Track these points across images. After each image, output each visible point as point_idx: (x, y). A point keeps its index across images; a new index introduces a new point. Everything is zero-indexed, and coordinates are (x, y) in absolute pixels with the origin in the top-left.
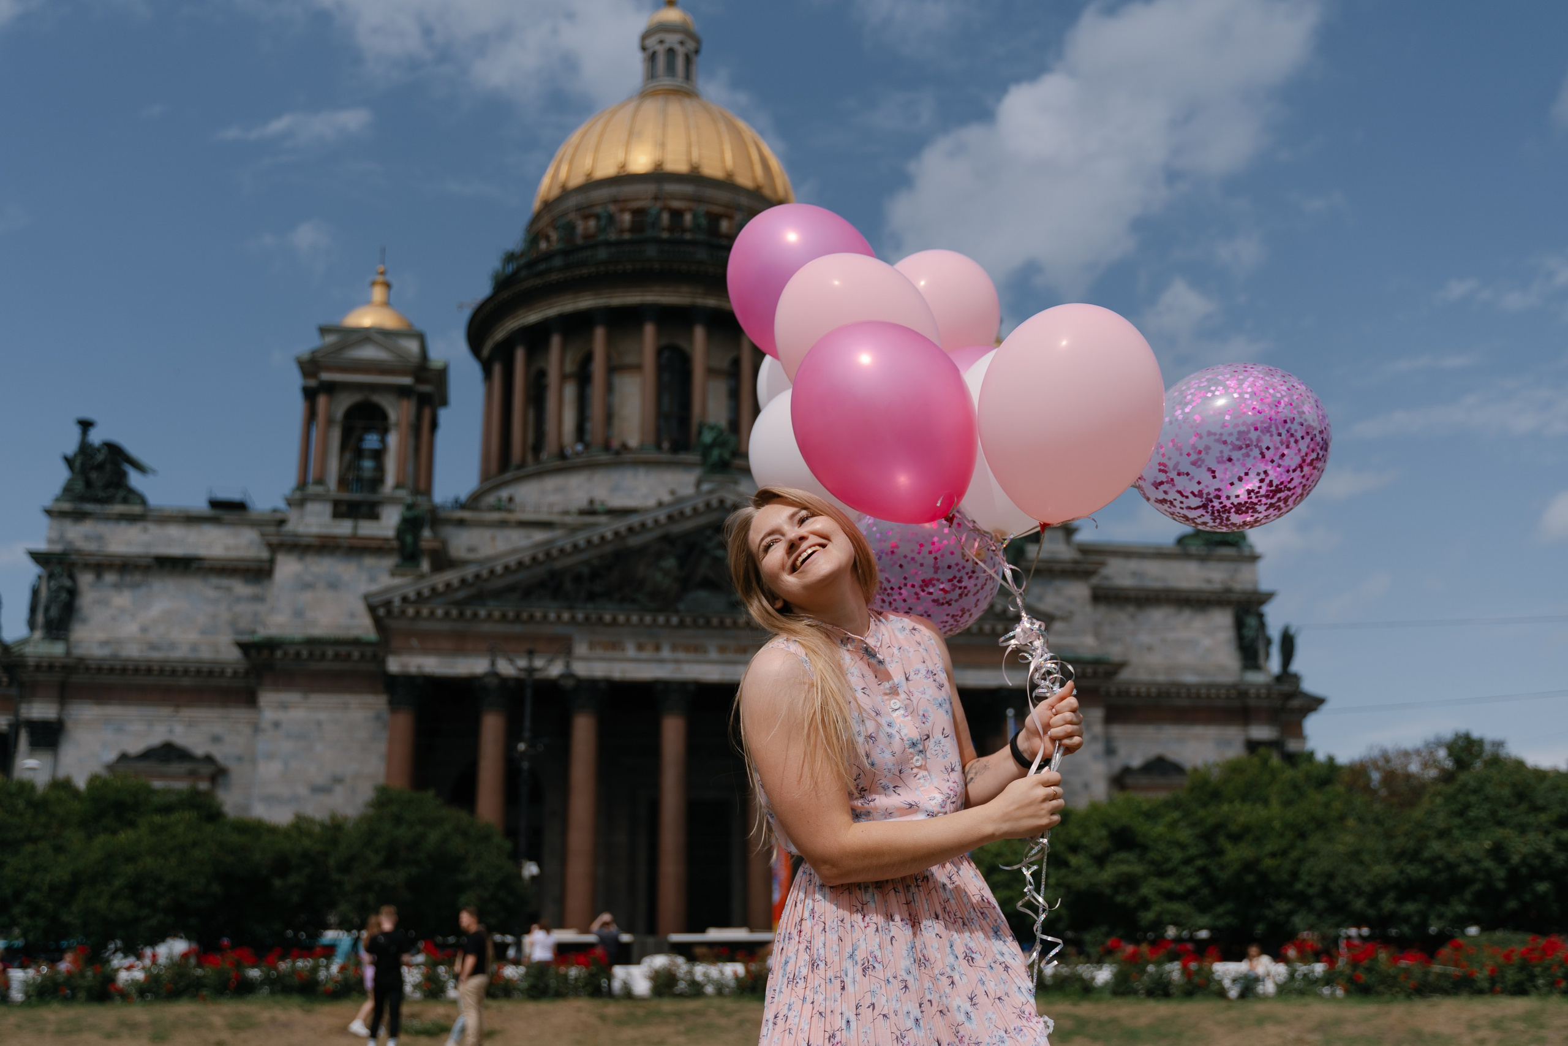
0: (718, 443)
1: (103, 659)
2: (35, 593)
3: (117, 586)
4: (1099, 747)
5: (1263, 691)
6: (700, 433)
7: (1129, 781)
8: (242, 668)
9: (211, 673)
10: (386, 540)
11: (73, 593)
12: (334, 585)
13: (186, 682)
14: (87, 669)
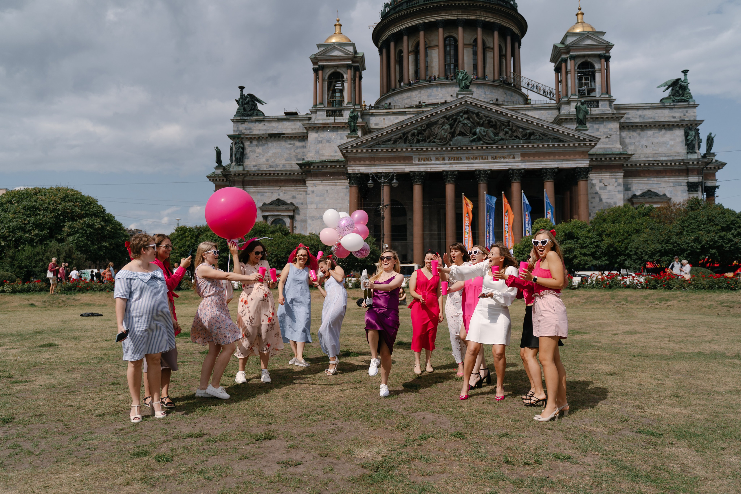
0: (465, 78)
1: (255, 171)
2: (231, 149)
3: (257, 145)
4: (621, 188)
5: (695, 163)
6: (458, 74)
7: (635, 200)
8: (300, 172)
9: (290, 174)
10: (346, 123)
11: (243, 149)
12: (328, 141)
13: (282, 178)
14: (250, 174)
